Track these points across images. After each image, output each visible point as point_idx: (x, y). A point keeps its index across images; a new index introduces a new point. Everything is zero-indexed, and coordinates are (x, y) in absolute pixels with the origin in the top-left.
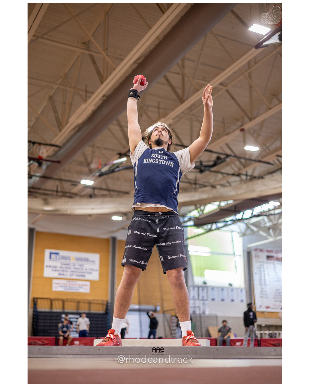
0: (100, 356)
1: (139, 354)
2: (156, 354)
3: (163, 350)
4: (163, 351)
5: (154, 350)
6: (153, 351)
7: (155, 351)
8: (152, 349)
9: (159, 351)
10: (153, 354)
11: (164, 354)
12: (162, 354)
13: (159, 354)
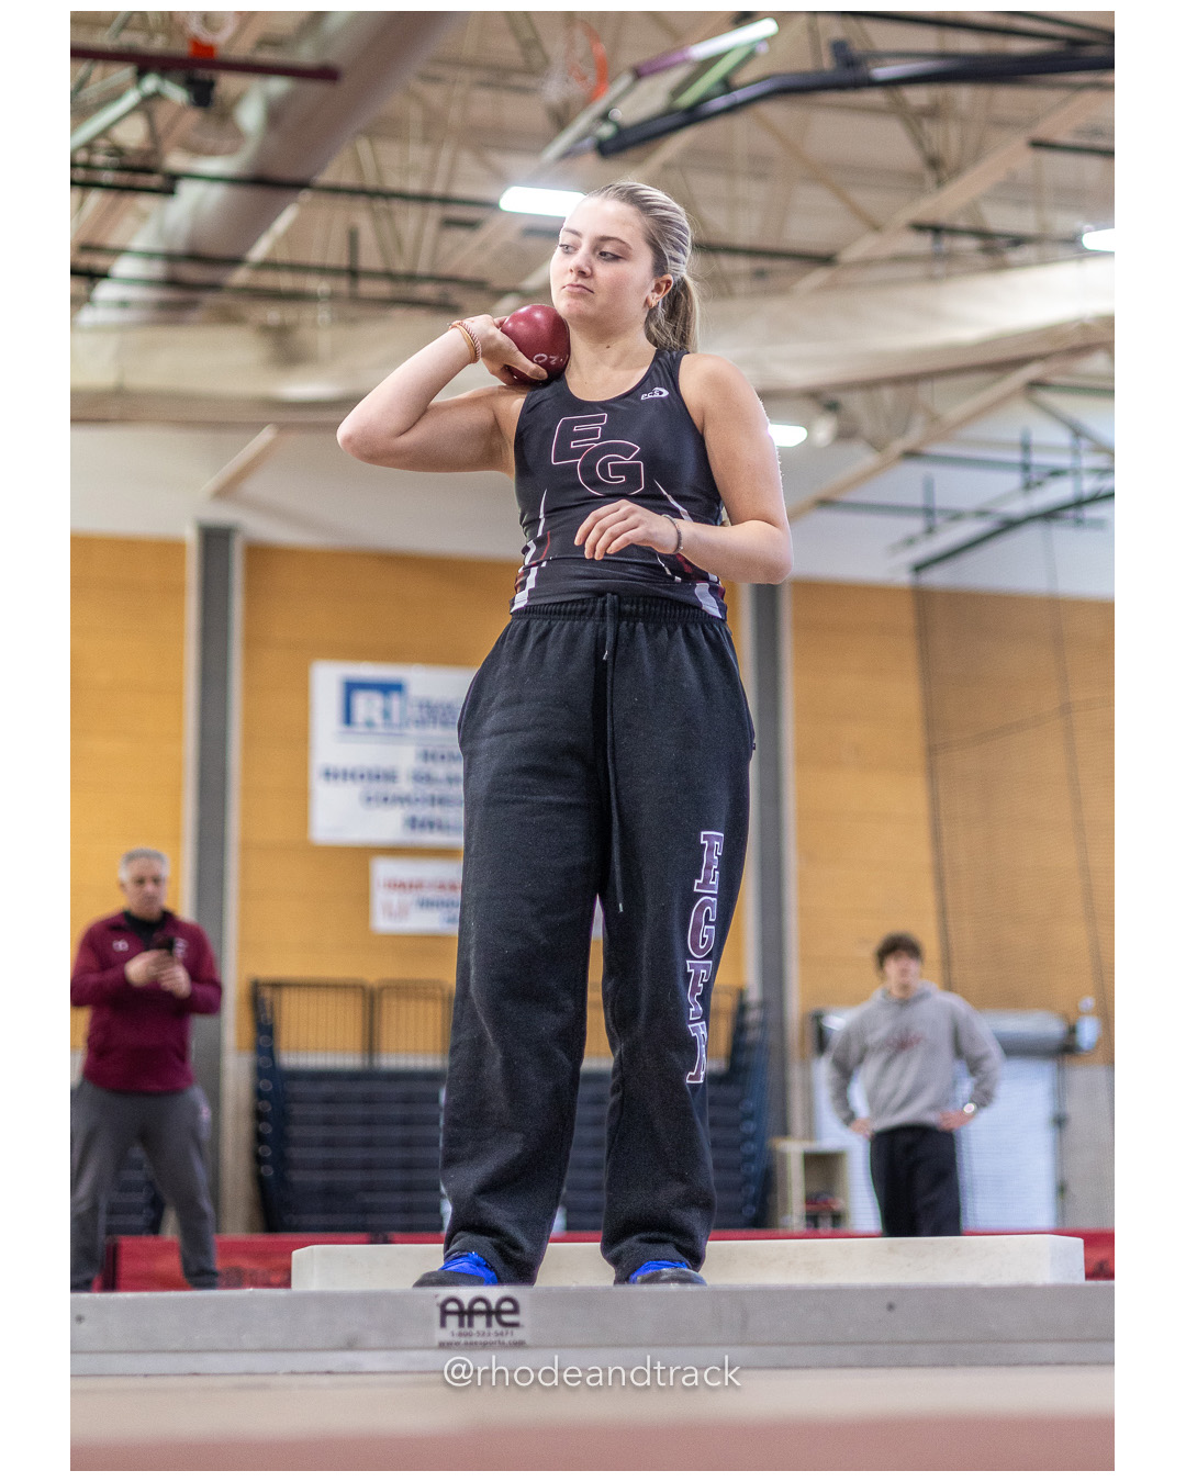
0: (84, 1362)
1: (351, 1345)
2: (463, 1340)
3: (515, 1311)
4: (515, 1325)
5: (453, 1312)
6: (443, 1324)
7: (461, 1324)
8: (437, 1313)
9: (489, 1324)
10: (443, 1346)
11: (520, 1345)
12: (507, 1339)
13: (485, 1343)
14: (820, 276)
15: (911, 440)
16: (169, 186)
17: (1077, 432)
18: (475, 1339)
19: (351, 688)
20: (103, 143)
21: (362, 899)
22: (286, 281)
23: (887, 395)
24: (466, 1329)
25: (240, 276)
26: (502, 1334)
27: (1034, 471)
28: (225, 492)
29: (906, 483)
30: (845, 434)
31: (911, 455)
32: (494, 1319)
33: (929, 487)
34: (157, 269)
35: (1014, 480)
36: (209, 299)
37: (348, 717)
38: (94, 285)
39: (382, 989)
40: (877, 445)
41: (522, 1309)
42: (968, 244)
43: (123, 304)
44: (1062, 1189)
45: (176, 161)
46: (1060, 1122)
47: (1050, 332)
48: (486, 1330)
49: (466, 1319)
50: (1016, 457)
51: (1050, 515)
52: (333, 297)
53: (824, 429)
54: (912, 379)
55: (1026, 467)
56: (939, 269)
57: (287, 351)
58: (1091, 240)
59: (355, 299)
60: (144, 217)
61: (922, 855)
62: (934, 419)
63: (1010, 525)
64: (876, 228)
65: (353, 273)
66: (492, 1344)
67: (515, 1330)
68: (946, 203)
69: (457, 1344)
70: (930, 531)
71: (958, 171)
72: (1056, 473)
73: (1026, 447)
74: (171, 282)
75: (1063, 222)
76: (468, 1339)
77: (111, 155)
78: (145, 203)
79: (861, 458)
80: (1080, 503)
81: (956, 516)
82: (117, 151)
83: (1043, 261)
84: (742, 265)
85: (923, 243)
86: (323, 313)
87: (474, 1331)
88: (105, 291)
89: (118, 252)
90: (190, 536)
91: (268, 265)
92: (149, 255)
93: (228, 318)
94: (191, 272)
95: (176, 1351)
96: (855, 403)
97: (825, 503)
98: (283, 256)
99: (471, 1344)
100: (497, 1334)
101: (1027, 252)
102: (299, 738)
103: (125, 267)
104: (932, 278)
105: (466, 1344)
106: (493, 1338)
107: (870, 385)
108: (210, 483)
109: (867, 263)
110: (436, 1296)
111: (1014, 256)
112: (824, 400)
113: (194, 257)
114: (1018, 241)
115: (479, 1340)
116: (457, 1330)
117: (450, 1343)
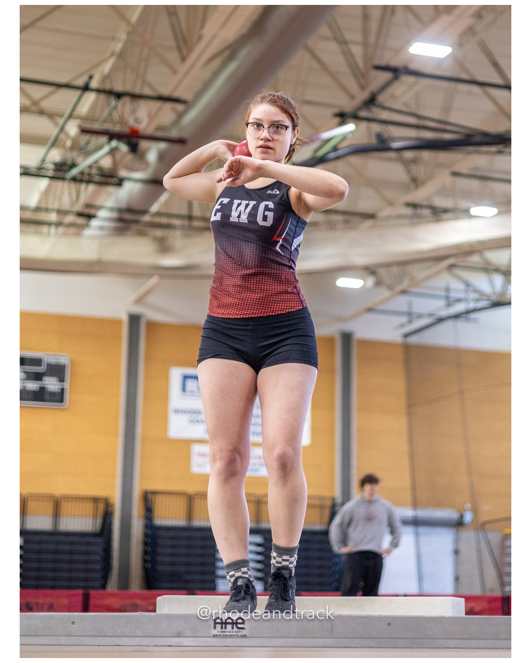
0: (74, 640)
1: (179, 635)
2: (222, 634)
4: (243, 628)
6: (215, 628)
7: (222, 628)
8: (212, 623)
10: (214, 636)
11: (244, 636)
12: (240, 634)
13: (231, 635)
14: (369, 223)
15: (404, 285)
16: (120, 183)
17: (468, 285)
18: (227, 634)
19: (186, 378)
20: (95, 165)
21: (187, 460)
22: (164, 220)
23: (395, 269)
24: (224, 630)
25: (146, 218)
26: (237, 632)
27: (451, 299)
28: (139, 301)
29: (401, 303)
30: (378, 284)
31: (404, 292)
33: (410, 305)
34: (115, 215)
35: (442, 303)
36: (134, 227)
37: (184, 389)
38: (90, 220)
39: (195, 495)
40: (390, 288)
41: (245, 623)
42: (426, 212)
43: (101, 228)
44: (457, 579)
45: (123, 173)
46: (456, 552)
47: (458, 246)
48: (232, 630)
49: (224, 625)
50: (443, 293)
51: (457, 316)
52: (182, 227)
53: (370, 281)
54: (404, 263)
55: (447, 298)
56: (415, 221)
57: (164, 247)
58: (474, 211)
59: (191, 228)
60: (110, 194)
61: (404, 447)
62: (412, 278)
63: (441, 320)
64: (391, 204)
65: (190, 218)
66: (233, 635)
67: (243, 630)
68: (419, 195)
69: (220, 635)
70: (410, 322)
71: (423, 183)
72: (459, 300)
73: (448, 290)
74: (120, 220)
75: (463, 204)
76: (224, 634)
77: (98, 170)
78: (111, 189)
79: (384, 293)
80: (468, 312)
81: (420, 316)
82: (100, 169)
83: (456, 218)
84: (339, 218)
85: (409, 211)
86: (178, 233)
87: (227, 630)
88: (94, 223)
89: (99, 208)
90: (125, 318)
91: (158, 214)
92: (112, 209)
93: (141, 234)
94: (128, 216)
95: (110, 636)
96: (382, 272)
97: (370, 310)
98: (164, 210)
101: (449, 215)
102: (165, 397)
103: (102, 214)
104: (413, 224)
105: (224, 635)
106: (234, 634)
107: (388, 265)
108: (133, 297)
109: (388, 218)
111: (445, 216)
112: (370, 270)
113: (129, 210)
114: (446, 211)
115: (229, 634)
116: (220, 630)
117: (217, 635)
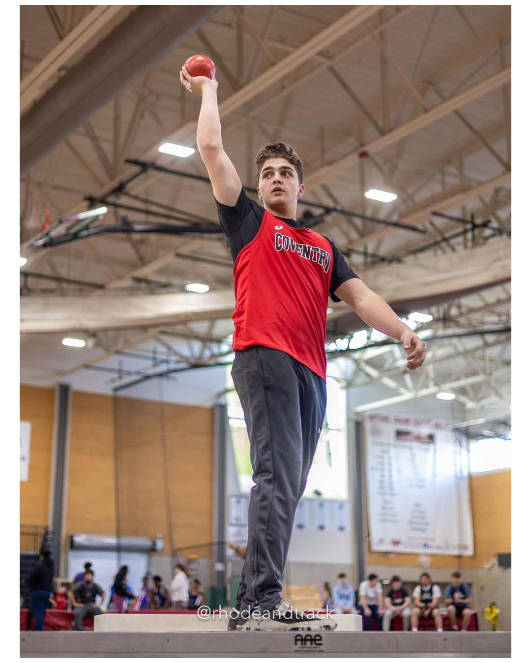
1: (264, 651)
2: (302, 649)
3: (321, 640)
4: (320, 644)
5: (299, 640)
6: (296, 644)
7: (302, 644)
8: (293, 640)
9: (311, 644)
10: (295, 651)
11: (322, 651)
12: (318, 649)
13: (310, 651)
18: (306, 649)
24: (304, 646)
26: (316, 648)
32: (313, 642)
41: (323, 639)
48: (310, 646)
49: (304, 642)
66: (313, 651)
67: (320, 646)
69: (301, 651)
76: (305, 649)
87: (306, 646)
99: (305, 651)
100: (314, 647)
105: (304, 651)
106: (313, 649)
110: (294, 634)
115: (309, 649)
116: (301, 646)
117: (298, 651)
